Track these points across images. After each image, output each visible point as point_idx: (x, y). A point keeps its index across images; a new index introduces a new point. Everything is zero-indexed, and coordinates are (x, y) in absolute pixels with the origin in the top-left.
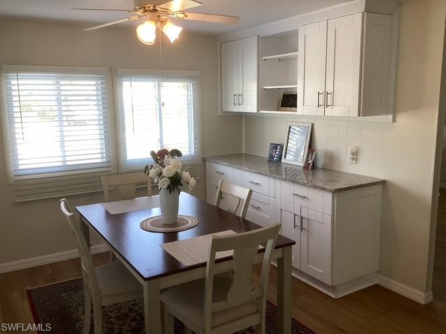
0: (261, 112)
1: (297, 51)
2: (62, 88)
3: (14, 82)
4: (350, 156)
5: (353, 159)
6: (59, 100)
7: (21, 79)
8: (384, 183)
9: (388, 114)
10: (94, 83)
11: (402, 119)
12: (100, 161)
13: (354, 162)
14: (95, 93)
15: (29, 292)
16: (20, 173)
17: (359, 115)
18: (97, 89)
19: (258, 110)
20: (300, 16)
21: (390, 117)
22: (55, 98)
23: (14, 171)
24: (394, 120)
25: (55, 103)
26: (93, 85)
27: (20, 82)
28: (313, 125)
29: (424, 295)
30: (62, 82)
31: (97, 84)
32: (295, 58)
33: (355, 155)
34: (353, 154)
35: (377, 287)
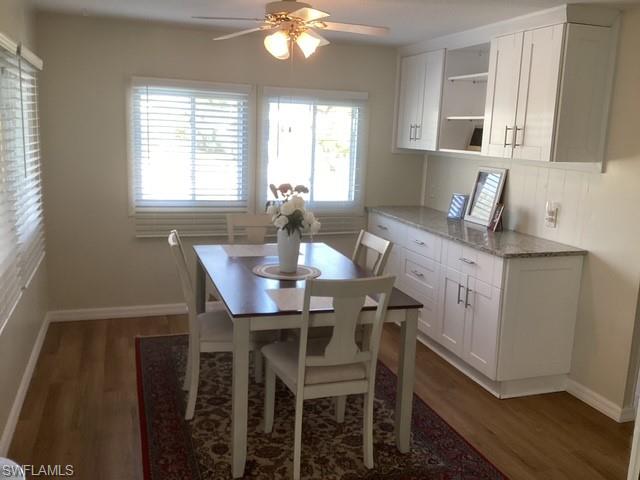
0: (441, 150)
1: (487, 71)
2: (197, 107)
3: (143, 97)
4: (547, 216)
5: (551, 220)
6: (192, 121)
7: (152, 94)
8: (584, 254)
9: (597, 161)
10: (235, 103)
11: (613, 168)
12: (236, 198)
13: (553, 225)
14: (236, 115)
15: (138, 341)
16: (143, 204)
17: (552, 160)
18: (239, 111)
19: (438, 148)
20: (495, 25)
21: (599, 165)
22: (188, 118)
23: (137, 200)
24: (604, 170)
25: (189, 125)
26: (234, 106)
27: (150, 97)
28: (507, 171)
29: (620, 409)
30: (198, 100)
31: (239, 105)
32: (484, 81)
33: (554, 215)
34: (551, 213)
35: (565, 394)
